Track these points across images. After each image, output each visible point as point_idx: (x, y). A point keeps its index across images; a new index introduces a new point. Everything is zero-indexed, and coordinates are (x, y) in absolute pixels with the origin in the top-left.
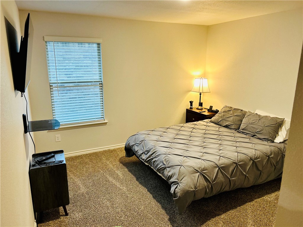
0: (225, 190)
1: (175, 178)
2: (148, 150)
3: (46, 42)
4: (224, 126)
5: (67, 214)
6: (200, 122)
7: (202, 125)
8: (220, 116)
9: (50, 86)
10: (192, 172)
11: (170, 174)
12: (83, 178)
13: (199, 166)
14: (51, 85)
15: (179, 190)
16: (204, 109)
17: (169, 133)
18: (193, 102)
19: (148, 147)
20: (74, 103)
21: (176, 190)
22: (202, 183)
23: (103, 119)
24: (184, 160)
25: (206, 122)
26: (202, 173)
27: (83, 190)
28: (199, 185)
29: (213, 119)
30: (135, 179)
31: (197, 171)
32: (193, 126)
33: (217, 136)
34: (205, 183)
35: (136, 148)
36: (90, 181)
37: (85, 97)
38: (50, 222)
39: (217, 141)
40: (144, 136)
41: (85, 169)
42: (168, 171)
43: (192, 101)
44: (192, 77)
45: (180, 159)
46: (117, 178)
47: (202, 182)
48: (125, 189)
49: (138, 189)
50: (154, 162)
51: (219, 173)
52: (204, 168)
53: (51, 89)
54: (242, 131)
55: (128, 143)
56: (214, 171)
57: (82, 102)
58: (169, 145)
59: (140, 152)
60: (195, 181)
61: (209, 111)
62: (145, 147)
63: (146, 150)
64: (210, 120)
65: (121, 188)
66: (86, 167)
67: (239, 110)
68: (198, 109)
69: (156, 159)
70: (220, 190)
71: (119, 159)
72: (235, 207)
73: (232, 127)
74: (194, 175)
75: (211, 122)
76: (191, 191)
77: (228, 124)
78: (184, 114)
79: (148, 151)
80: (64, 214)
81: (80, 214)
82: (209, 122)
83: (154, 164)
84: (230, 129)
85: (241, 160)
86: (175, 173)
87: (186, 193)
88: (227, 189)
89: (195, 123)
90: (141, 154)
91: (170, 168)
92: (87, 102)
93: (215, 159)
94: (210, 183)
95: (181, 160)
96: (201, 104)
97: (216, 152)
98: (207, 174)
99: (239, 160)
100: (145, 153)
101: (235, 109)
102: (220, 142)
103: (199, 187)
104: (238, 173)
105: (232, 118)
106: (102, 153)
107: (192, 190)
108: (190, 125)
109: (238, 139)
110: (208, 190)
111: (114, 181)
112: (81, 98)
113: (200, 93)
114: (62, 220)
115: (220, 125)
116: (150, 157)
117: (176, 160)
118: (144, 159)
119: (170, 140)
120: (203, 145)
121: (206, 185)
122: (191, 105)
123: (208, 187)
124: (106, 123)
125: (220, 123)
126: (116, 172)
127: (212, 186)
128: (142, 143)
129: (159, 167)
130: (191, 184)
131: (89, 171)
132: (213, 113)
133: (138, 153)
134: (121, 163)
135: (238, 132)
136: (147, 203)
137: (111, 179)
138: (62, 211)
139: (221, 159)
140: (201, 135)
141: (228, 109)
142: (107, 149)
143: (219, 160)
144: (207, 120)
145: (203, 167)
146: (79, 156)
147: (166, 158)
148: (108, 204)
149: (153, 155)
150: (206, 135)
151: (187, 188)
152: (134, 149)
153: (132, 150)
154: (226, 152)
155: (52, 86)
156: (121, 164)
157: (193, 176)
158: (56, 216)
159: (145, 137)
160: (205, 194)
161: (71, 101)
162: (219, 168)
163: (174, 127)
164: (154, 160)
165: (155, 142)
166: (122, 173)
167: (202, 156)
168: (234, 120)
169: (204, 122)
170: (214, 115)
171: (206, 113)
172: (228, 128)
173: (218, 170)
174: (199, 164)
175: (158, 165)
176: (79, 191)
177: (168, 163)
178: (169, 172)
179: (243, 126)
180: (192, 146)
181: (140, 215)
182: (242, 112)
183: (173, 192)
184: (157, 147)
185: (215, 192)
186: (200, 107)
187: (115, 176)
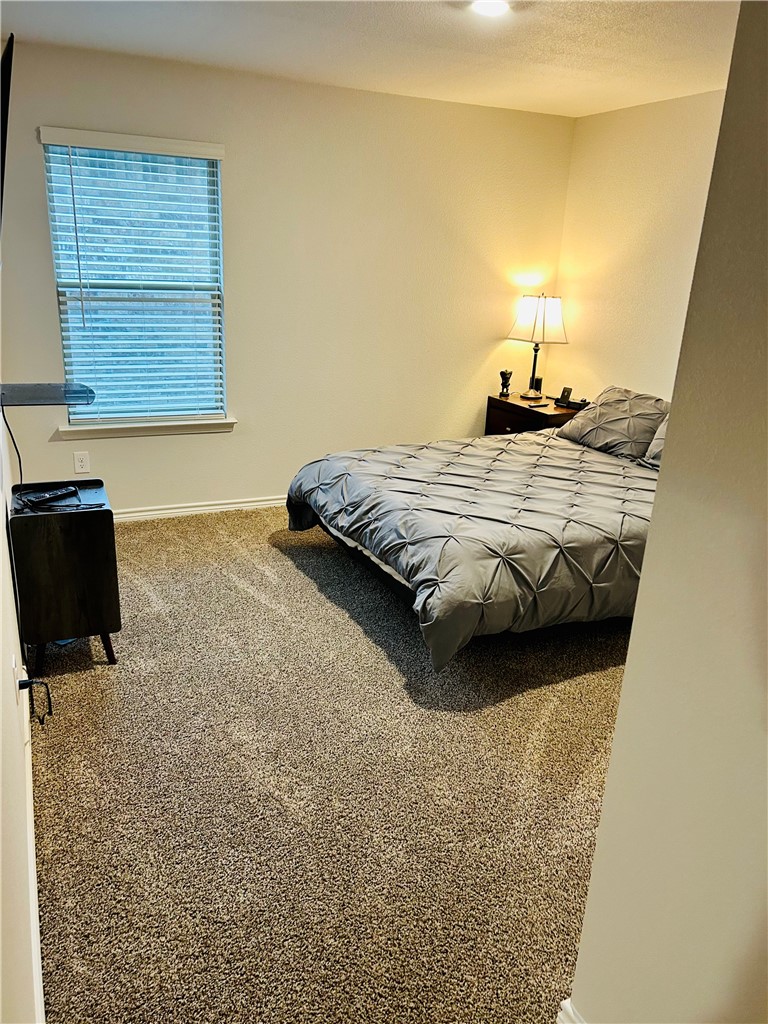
0: (574, 614)
1: (430, 569)
2: (356, 500)
3: (46, 147)
4: (599, 449)
5: (112, 660)
6: (526, 435)
7: (531, 444)
8: (589, 419)
9: (59, 294)
10: (478, 555)
11: (415, 560)
12: (158, 577)
13: (503, 540)
14: (60, 289)
15: (438, 601)
16: (544, 398)
17: (424, 460)
18: (511, 373)
19: (356, 494)
20: (127, 371)
21: (428, 601)
22: (508, 587)
23: (222, 411)
24: (460, 524)
25: (546, 436)
26: (509, 559)
27: (158, 606)
28: (498, 590)
29: (567, 427)
30: (314, 587)
31: (495, 554)
32: (502, 445)
33: (572, 472)
34: (516, 587)
35: (321, 498)
36: (181, 585)
37: (162, 354)
38: (66, 676)
39: (571, 485)
40: (346, 464)
41: (164, 557)
42: (409, 554)
43: (509, 371)
44: (510, 292)
45: (449, 522)
46: (262, 584)
47: (507, 583)
48: (282, 610)
49: (322, 612)
50: (373, 532)
51: (559, 564)
52: (515, 547)
53: (60, 303)
54: (651, 461)
55: (298, 484)
56: (546, 559)
57: (155, 370)
58: (421, 489)
59: (333, 509)
60: (484, 579)
61: (558, 406)
62: (348, 493)
63: (352, 501)
64: (557, 430)
65: (273, 606)
66: (168, 552)
67: (651, 398)
68: (524, 398)
69: (379, 524)
70: (562, 613)
71: (268, 536)
72: (603, 667)
73: (622, 452)
74: (485, 562)
75: (561, 436)
76: (473, 604)
77: (611, 442)
78: (479, 415)
79: (356, 505)
80: (106, 659)
81: (152, 662)
82: (554, 436)
83: (371, 538)
84: (617, 456)
85: (630, 535)
86: (429, 558)
87: (458, 610)
88: (581, 614)
89: (511, 436)
90: (335, 513)
91: (418, 545)
92: (169, 370)
93: (553, 526)
94: (532, 589)
95: (450, 525)
96: (536, 384)
97: (558, 510)
98: (523, 563)
99: (624, 532)
100: (346, 510)
101: (638, 396)
102: (576, 488)
103: (496, 595)
104: (618, 571)
105: (624, 425)
106: (219, 519)
107: (476, 601)
108: (496, 441)
109: (635, 483)
110: (522, 609)
111: (251, 591)
112: (151, 354)
113: (537, 345)
114: (99, 672)
115: (589, 446)
116: (362, 520)
117: (437, 524)
118: (342, 527)
119: (426, 477)
120: (522, 491)
121: (518, 595)
122: (505, 384)
123: (524, 599)
124: (231, 425)
125: (589, 439)
126: (259, 567)
127: (535, 598)
128: (340, 483)
129: (386, 546)
130: (473, 586)
131: (177, 560)
132: (570, 411)
133: (326, 510)
134: (274, 546)
135: (640, 465)
136: (345, 645)
137: (242, 584)
138: (99, 652)
139: (571, 526)
140: (524, 468)
141: (618, 396)
142: (232, 508)
143: (564, 529)
144: (548, 430)
145: (513, 543)
146: (146, 522)
147: (408, 518)
148: (233, 643)
149: (370, 515)
150: (537, 469)
151: (461, 597)
152: (316, 501)
153: (310, 506)
154: (589, 512)
155: (64, 294)
156: (275, 549)
157: (482, 566)
158: (81, 661)
159: (350, 465)
160: (515, 619)
161: (118, 362)
162: (561, 550)
163: (441, 445)
164: (372, 527)
165: (380, 479)
166: (278, 571)
167: (516, 517)
168: (631, 431)
169: (540, 434)
170: (571, 417)
171: (550, 410)
172: (610, 453)
173: (557, 556)
174: (501, 534)
175: (382, 539)
176: (147, 610)
177: (411, 531)
178: (412, 556)
179: (657, 445)
180: (489, 493)
181: (323, 671)
182: (658, 406)
183: (419, 608)
184: (385, 492)
185: (543, 618)
186: (532, 393)
187: (254, 578)
